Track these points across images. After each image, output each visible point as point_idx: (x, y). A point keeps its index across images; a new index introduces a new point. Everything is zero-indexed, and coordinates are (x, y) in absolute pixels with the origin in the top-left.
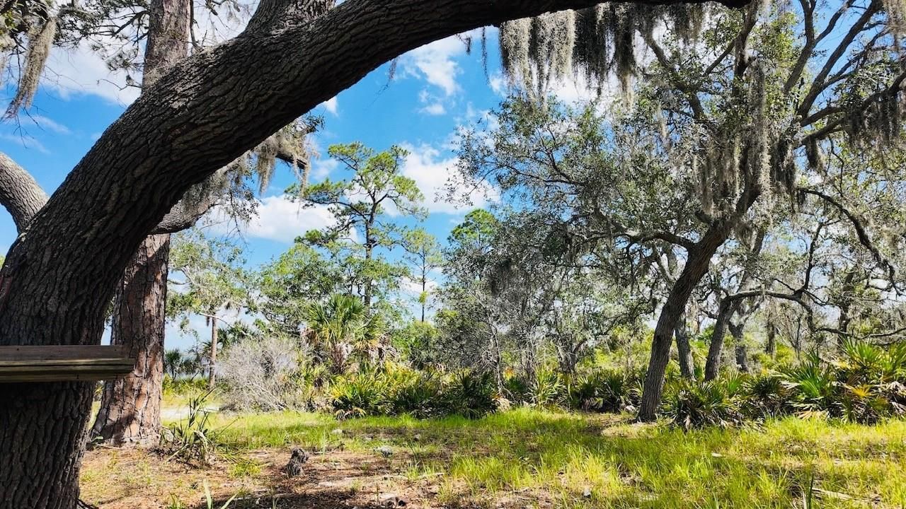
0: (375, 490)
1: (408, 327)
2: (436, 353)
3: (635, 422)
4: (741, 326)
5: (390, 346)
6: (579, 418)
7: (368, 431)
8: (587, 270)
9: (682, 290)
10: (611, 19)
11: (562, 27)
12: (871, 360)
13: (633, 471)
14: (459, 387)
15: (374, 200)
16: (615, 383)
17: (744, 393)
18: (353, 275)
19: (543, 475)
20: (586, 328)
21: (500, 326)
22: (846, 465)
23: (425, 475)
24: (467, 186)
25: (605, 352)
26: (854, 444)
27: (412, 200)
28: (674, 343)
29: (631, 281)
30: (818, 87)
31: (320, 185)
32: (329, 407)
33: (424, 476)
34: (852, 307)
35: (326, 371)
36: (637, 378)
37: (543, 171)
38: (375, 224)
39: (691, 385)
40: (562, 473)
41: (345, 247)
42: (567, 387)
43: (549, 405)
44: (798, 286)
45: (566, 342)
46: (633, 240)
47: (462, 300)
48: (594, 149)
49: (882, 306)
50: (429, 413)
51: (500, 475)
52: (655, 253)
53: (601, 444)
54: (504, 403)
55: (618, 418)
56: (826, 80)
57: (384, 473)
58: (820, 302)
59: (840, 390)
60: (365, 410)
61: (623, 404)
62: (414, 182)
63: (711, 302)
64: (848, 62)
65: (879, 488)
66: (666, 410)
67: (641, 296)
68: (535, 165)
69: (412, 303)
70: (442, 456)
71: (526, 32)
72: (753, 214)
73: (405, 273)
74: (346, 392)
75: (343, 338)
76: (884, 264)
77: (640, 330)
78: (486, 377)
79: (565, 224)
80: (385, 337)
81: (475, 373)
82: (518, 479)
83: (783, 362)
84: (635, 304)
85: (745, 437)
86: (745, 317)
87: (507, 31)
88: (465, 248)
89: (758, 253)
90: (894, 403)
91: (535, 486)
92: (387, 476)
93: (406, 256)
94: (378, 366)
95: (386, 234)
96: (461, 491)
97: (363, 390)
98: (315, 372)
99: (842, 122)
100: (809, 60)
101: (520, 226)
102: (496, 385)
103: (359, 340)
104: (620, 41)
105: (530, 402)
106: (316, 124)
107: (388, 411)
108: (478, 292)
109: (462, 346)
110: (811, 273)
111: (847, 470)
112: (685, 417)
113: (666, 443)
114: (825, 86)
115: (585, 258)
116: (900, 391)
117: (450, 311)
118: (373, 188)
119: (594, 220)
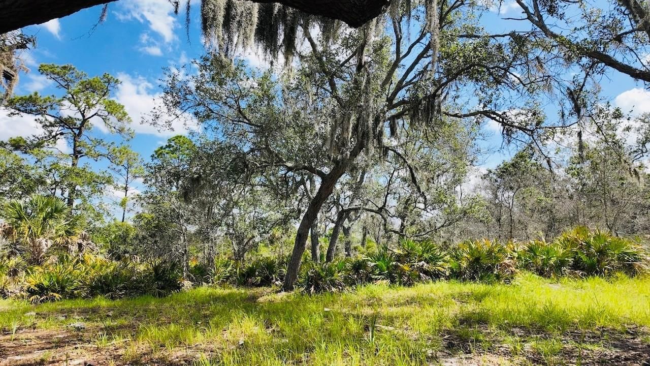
0: (64, 358)
1: (109, 226)
2: (132, 247)
3: (280, 291)
4: (349, 228)
5: (90, 242)
6: (243, 291)
7: (62, 311)
8: (259, 188)
9: (316, 204)
10: (283, 15)
11: (248, 12)
12: (412, 249)
13: (274, 324)
14: (151, 273)
15: (84, 116)
16: (269, 266)
17: (347, 270)
18: (58, 179)
19: (211, 333)
20: (254, 228)
21: (190, 226)
22: (394, 310)
23: (114, 342)
24: (170, 115)
25: (266, 246)
26: (401, 298)
27: (120, 120)
28: (309, 239)
29: (286, 197)
30: (399, 87)
31: (28, 96)
32: (24, 294)
33: (112, 343)
34: (406, 218)
35: (23, 262)
36: (284, 262)
37: (232, 113)
38: (83, 138)
39: (316, 265)
40: (225, 330)
41: (51, 155)
42: (237, 270)
43: (222, 284)
44: (380, 205)
45: (240, 239)
46: (290, 169)
47: (159, 205)
48: (268, 104)
49: (421, 219)
50: (123, 294)
51: (177, 336)
52: (303, 179)
53: (255, 308)
54: (187, 284)
55: (269, 290)
56: (404, 83)
57: (75, 344)
58: (391, 215)
59: (396, 267)
60: (61, 294)
61: (274, 280)
62: (123, 107)
63: (334, 213)
64: (415, 75)
65: (409, 323)
66: (300, 283)
67: (292, 208)
68: (226, 108)
69: (113, 207)
70: (132, 327)
71: (222, 8)
72: (361, 158)
73: (109, 182)
74: (42, 280)
75: (42, 234)
76: (423, 195)
77: (290, 230)
78: (174, 266)
79: (244, 154)
80: (86, 233)
81: (165, 262)
82: (191, 338)
83: (370, 251)
84: (288, 213)
85: (344, 297)
86: (351, 223)
87: (208, 4)
88: (165, 164)
89: (361, 184)
90: (421, 274)
91: (204, 342)
92: (78, 346)
93: (111, 167)
94: (77, 258)
95: (94, 147)
96: (144, 351)
97: (60, 277)
98: (11, 263)
99: (409, 110)
100: (396, 70)
101: (211, 152)
102: (182, 271)
103: (59, 236)
104: (288, 32)
105: (208, 282)
106: (27, 43)
107: (84, 294)
108: (173, 199)
109: (156, 242)
110: (388, 198)
111: (395, 314)
112: (311, 287)
113: (298, 304)
114: (403, 88)
115: (257, 179)
116: (424, 267)
117: (148, 214)
118: (83, 106)
119: (266, 153)
